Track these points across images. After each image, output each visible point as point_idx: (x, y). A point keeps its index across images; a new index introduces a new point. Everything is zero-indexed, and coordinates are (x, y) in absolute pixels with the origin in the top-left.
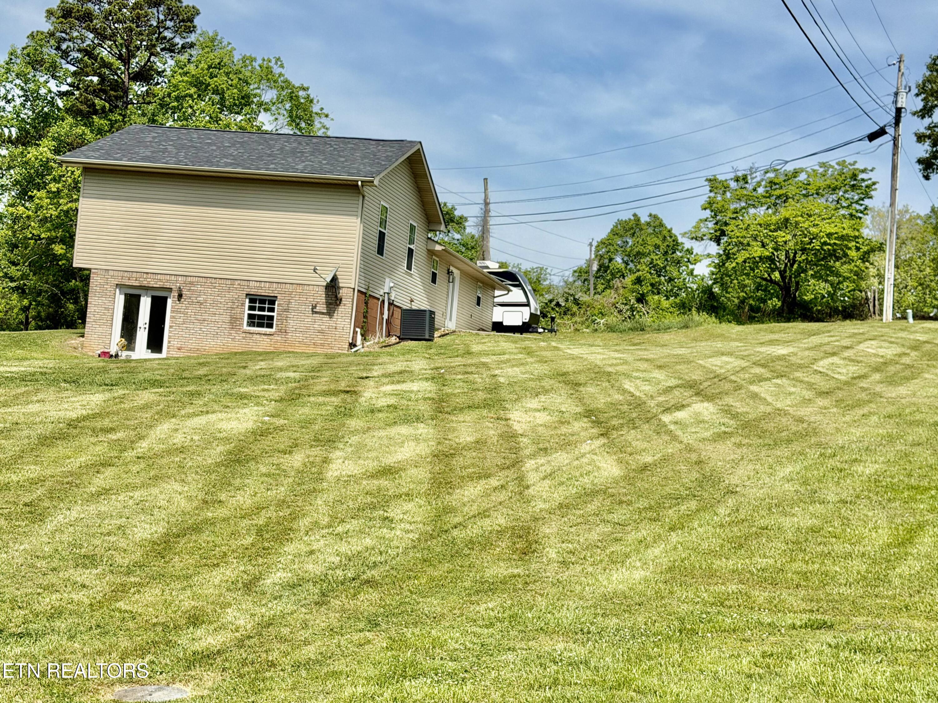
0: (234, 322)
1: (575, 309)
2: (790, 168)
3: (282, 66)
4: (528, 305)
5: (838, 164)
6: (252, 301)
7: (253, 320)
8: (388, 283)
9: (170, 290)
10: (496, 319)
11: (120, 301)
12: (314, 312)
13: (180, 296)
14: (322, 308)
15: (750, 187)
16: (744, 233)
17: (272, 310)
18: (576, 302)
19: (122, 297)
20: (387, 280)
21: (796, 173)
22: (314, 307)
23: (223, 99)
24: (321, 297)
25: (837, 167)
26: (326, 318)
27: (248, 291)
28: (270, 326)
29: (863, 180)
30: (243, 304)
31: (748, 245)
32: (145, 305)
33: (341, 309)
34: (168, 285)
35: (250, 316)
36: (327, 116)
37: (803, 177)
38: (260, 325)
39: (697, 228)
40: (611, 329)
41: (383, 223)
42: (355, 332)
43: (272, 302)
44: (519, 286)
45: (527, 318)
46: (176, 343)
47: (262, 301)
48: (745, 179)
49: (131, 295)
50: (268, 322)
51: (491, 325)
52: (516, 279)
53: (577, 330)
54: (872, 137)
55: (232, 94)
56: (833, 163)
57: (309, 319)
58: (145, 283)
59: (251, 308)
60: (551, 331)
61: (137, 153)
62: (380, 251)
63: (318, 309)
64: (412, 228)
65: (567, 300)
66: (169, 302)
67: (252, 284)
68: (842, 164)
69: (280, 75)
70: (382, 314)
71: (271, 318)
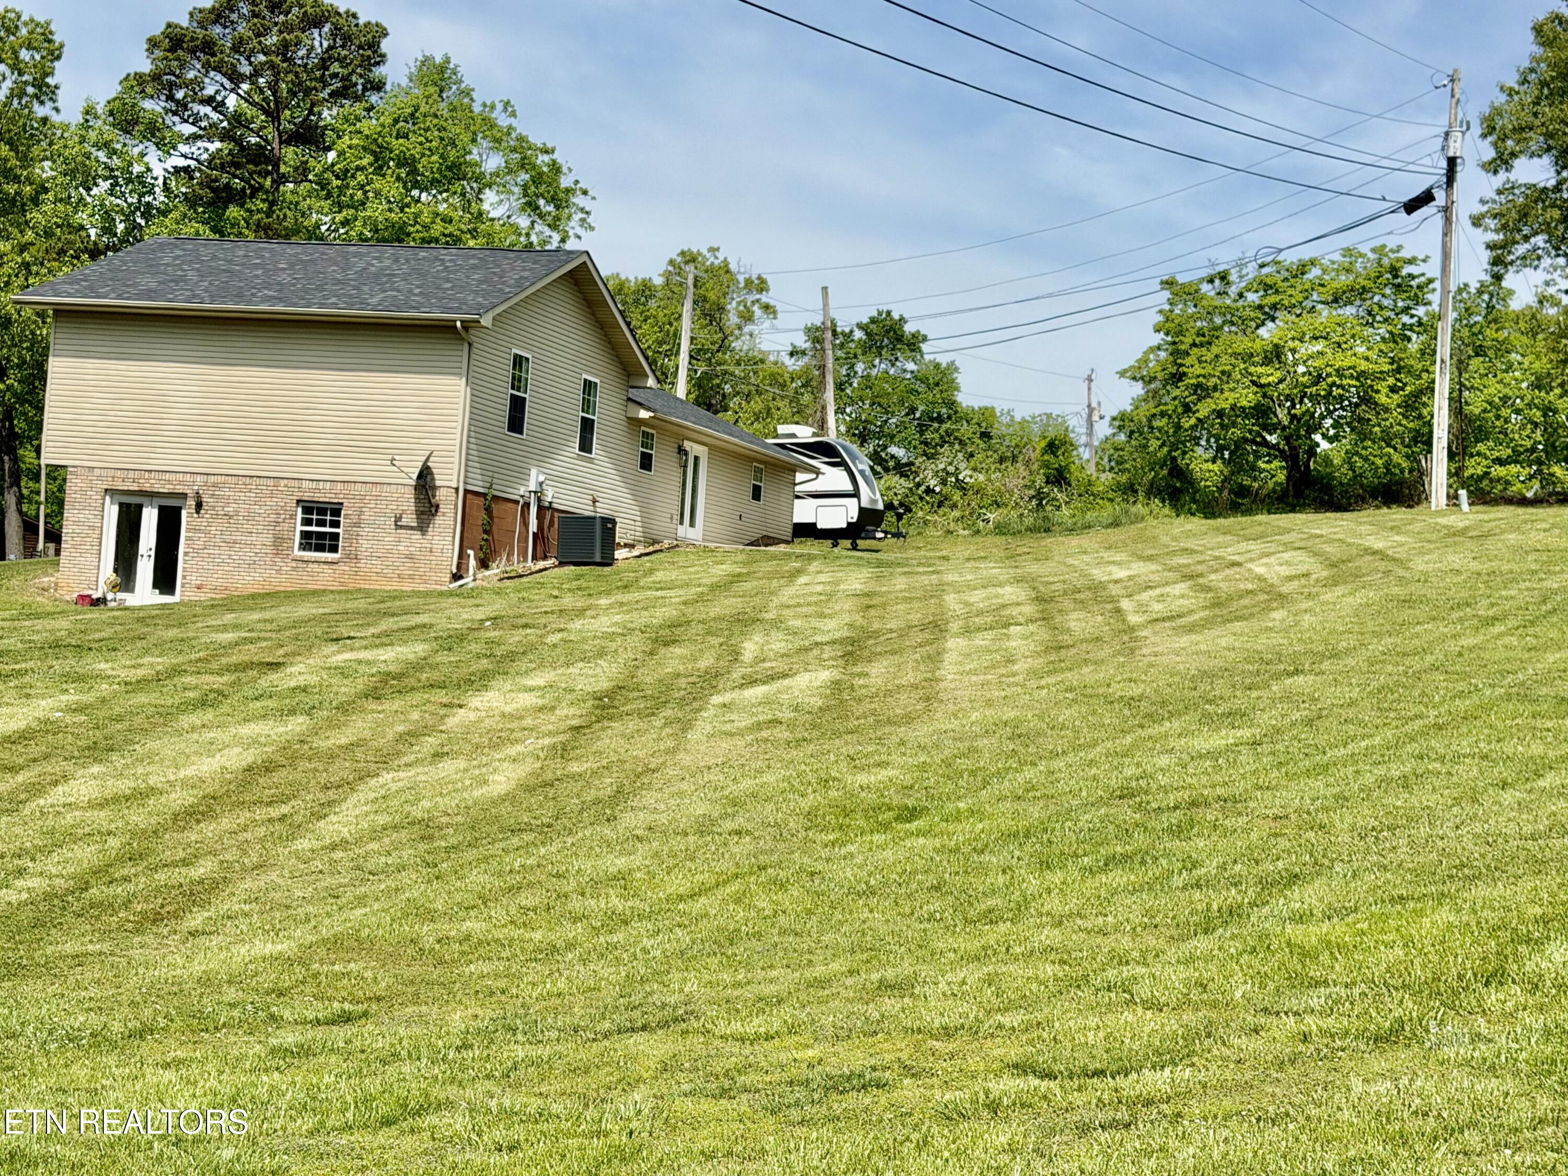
0: (279, 543)
1: (957, 496)
2: (1291, 258)
3: (513, 114)
4: (856, 494)
5: (1373, 250)
6: (307, 510)
7: (311, 541)
8: (535, 477)
9: (184, 496)
10: (798, 518)
11: (112, 513)
12: (398, 527)
13: (199, 506)
14: (410, 519)
15: (1233, 291)
16: (1209, 369)
17: (336, 524)
18: (961, 485)
19: (115, 509)
20: (534, 472)
21: (1302, 269)
22: (398, 519)
23: (414, 172)
24: (407, 503)
25: (1371, 256)
26: (417, 535)
27: (298, 495)
28: (334, 549)
29: (1412, 277)
30: (293, 516)
31: (1215, 388)
32: (150, 519)
33: (438, 520)
34: (180, 489)
35: (306, 535)
36: (585, 193)
37: (1315, 272)
38: (320, 548)
39: (1144, 361)
40: (1001, 529)
41: (517, 382)
42: (462, 555)
43: (337, 512)
44: (842, 464)
45: (854, 515)
46: (194, 579)
47: (322, 511)
48: (1223, 277)
49: (129, 505)
50: (327, 543)
51: (790, 529)
52: (838, 455)
53: (950, 532)
54: (1411, 206)
55: (429, 165)
56: (1365, 249)
57: (390, 537)
58: (147, 487)
59: (307, 522)
60: (897, 535)
61: (135, 285)
62: (516, 423)
63: (404, 522)
64: (589, 387)
65: (944, 482)
66: (184, 513)
67: (305, 484)
68: (1380, 250)
69: (510, 128)
70: (525, 523)
71: (335, 536)
